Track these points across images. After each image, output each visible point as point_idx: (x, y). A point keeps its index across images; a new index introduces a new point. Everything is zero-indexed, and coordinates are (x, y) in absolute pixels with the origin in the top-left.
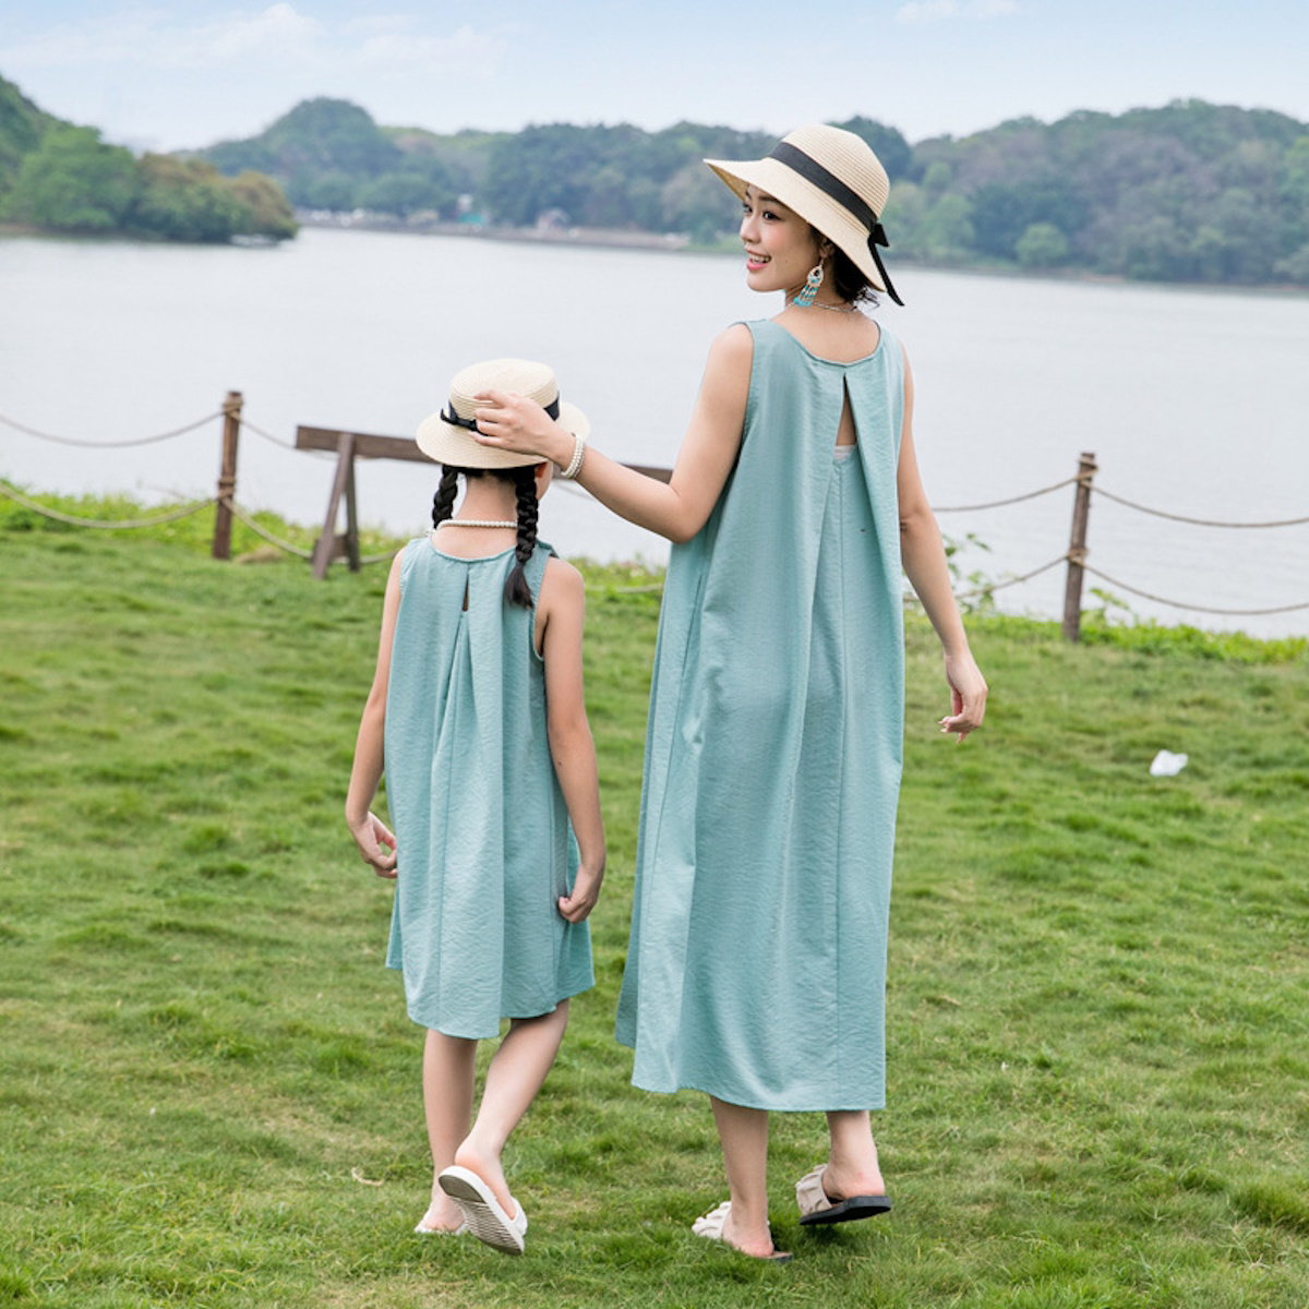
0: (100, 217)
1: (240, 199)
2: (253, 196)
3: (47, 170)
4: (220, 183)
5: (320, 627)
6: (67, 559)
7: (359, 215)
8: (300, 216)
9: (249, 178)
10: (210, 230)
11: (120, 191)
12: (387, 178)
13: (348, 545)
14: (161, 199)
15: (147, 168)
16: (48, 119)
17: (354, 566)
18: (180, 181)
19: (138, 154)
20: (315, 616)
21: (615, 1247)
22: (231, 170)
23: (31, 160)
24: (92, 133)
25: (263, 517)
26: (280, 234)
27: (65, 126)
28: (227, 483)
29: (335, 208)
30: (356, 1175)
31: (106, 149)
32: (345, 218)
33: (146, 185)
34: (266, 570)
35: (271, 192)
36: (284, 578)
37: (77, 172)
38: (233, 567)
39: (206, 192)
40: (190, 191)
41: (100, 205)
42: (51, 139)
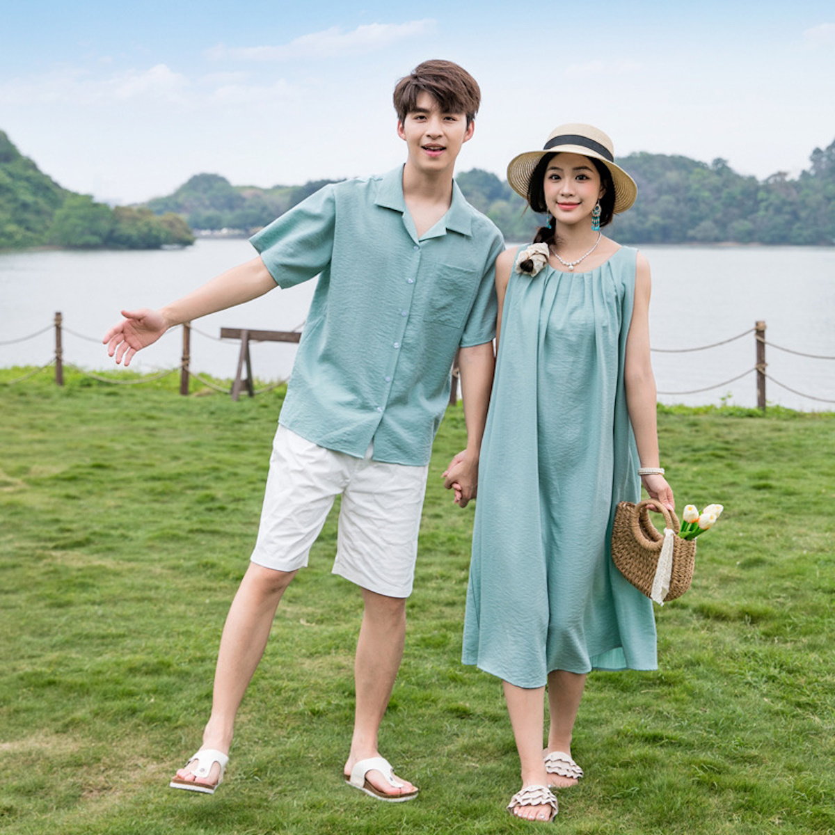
0: (94, 239)
1: (165, 227)
2: (171, 224)
3: (67, 217)
4: (155, 219)
5: (239, 422)
6: (111, 399)
7: (225, 231)
8: (196, 233)
9: (169, 216)
10: (151, 243)
11: (104, 226)
12: (238, 212)
13: (248, 385)
14: (125, 229)
15: (117, 214)
16: (66, 192)
17: (251, 394)
18: (134, 219)
19: (112, 207)
20: (235, 417)
21: (423, 640)
22: (159, 212)
23: (59, 213)
24: (89, 197)
25: (202, 375)
26: (186, 243)
27: (75, 195)
28: (186, 359)
29: (212, 228)
30: (303, 622)
31: (96, 205)
32: (217, 233)
33: (117, 222)
34: (209, 398)
35: (180, 222)
36: (218, 401)
37: (83, 218)
38: (192, 398)
39: (148, 224)
40: (140, 224)
41: (95, 233)
42: (68, 202)
